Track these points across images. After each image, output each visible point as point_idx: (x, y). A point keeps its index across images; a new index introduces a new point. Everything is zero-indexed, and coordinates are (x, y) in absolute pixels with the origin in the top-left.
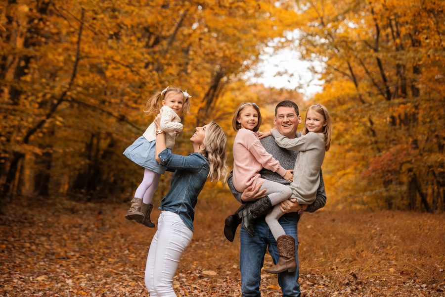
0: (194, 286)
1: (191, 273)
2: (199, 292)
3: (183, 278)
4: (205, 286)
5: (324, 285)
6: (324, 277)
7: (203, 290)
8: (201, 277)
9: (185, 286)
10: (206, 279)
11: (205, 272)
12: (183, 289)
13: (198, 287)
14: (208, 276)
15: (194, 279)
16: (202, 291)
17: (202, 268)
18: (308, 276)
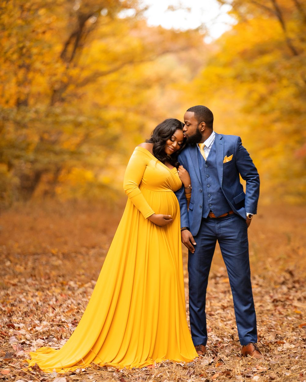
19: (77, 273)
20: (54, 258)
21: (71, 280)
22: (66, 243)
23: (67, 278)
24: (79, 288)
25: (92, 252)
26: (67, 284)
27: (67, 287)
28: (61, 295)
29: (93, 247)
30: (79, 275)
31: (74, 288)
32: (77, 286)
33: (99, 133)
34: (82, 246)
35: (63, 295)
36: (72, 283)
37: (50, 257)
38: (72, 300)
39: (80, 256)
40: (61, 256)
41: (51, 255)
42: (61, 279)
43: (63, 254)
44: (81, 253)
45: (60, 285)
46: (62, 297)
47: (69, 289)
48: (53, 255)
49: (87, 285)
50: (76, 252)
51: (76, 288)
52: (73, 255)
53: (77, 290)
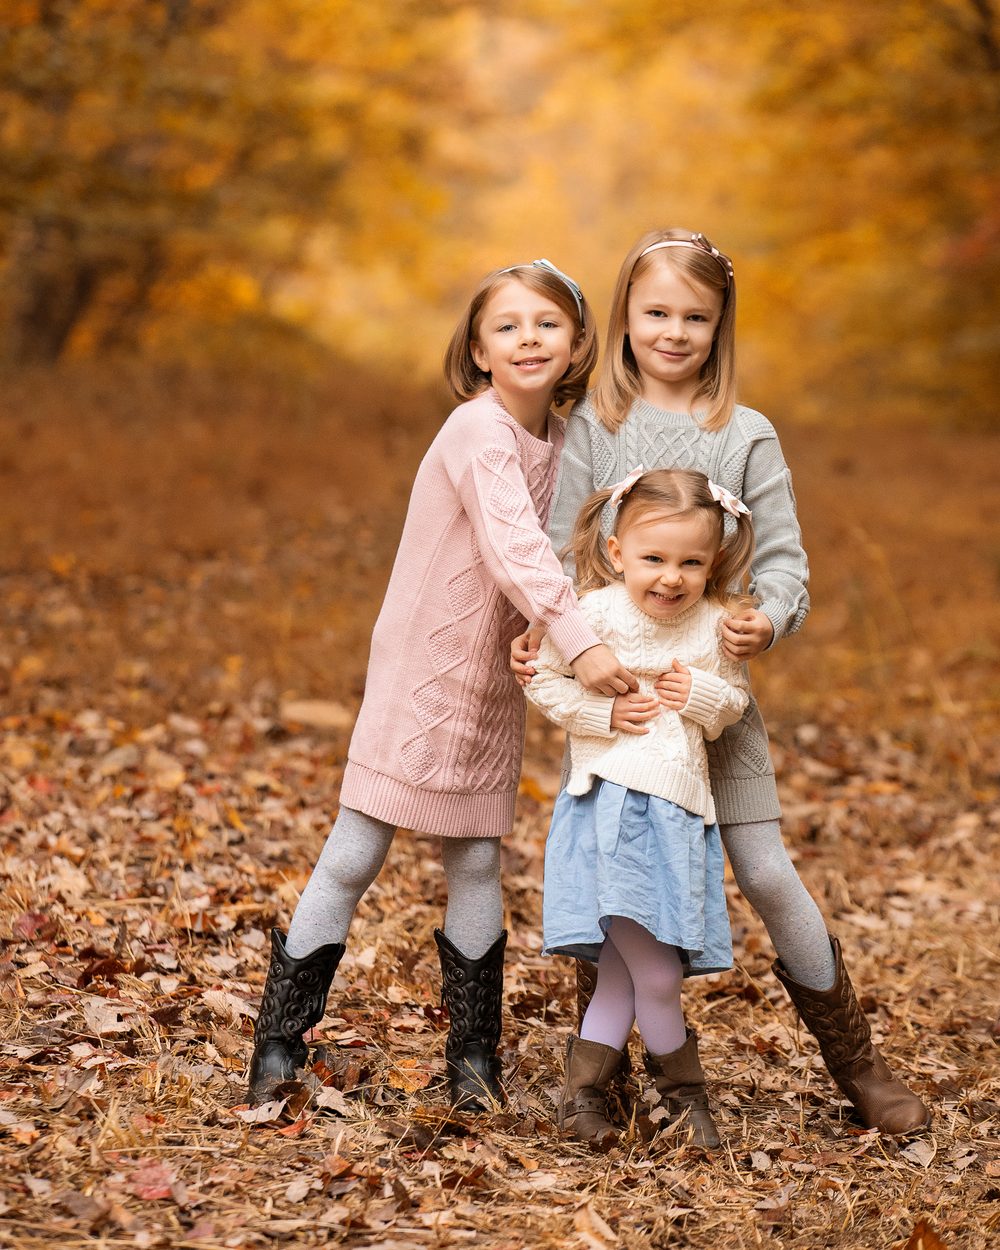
0: (255, 778)
1: (226, 714)
2: (292, 810)
3: (189, 736)
4: (311, 778)
5: (893, 779)
6: (884, 739)
7: (309, 798)
8: (278, 735)
9: (211, 777)
10: (302, 745)
11: (296, 711)
12: (208, 796)
13: (275, 786)
14: (309, 730)
15: (247, 744)
16: (303, 804)
17: (279, 692)
18: (808, 733)
19: (120, 672)
20: (57, 595)
21: (91, 706)
22: (110, 531)
23: (78, 694)
24: (113, 746)
25: (200, 576)
26: (67, 727)
27: (65, 738)
28: (32, 782)
29: (210, 554)
30: (127, 684)
31: (93, 743)
32: (107, 734)
33: (283, 153)
34: (171, 546)
35: (40, 777)
36: (89, 721)
37: (43, 589)
38: (72, 810)
39: (153, 590)
40: (84, 585)
41: (46, 578)
42: (50, 696)
43: (95, 578)
44: (160, 579)
45: (41, 725)
46: (30, 792)
47: (73, 748)
48: (57, 581)
49: (145, 736)
50: (141, 572)
51: (102, 747)
52: (131, 582)
53: (104, 754)
